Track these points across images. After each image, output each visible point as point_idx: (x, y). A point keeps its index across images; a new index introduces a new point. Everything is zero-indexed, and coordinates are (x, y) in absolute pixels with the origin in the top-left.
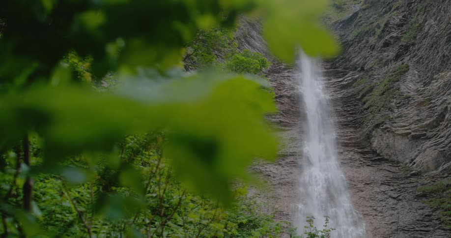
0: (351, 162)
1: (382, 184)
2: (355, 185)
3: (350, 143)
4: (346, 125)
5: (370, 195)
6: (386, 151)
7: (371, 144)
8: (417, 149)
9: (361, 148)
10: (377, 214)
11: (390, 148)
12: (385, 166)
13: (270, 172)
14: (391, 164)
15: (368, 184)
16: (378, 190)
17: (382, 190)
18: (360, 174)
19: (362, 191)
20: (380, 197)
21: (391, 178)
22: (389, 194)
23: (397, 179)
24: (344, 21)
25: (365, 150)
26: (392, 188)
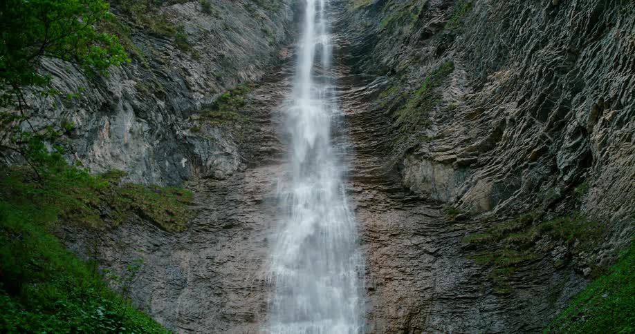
0: (372, 205)
1: (415, 234)
2: (376, 238)
3: (372, 178)
4: (367, 152)
5: (397, 251)
6: (424, 187)
7: (402, 177)
8: (465, 182)
9: (388, 185)
10: (405, 277)
11: (427, 182)
12: (422, 209)
13: (253, 224)
14: (429, 206)
15: (395, 235)
16: (409, 243)
17: (414, 242)
18: (384, 221)
19: (386, 245)
20: (411, 252)
21: (429, 225)
22: (424, 248)
23: (437, 226)
24: (370, 6)
25: (395, 187)
26: (429, 240)
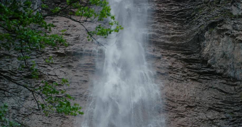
0: (170, 73)
1: (210, 109)
2: (173, 107)
3: (171, 45)
4: (168, 17)
5: (193, 123)
6: (221, 62)
7: (201, 49)
9: (187, 54)
11: (226, 57)
12: (217, 83)
13: (54, 77)
14: (225, 81)
15: (191, 107)
16: (204, 117)
17: (209, 117)
18: (182, 91)
19: (183, 116)
21: (223, 102)
22: (219, 124)
23: (232, 103)
25: (193, 57)
26: (223, 116)
